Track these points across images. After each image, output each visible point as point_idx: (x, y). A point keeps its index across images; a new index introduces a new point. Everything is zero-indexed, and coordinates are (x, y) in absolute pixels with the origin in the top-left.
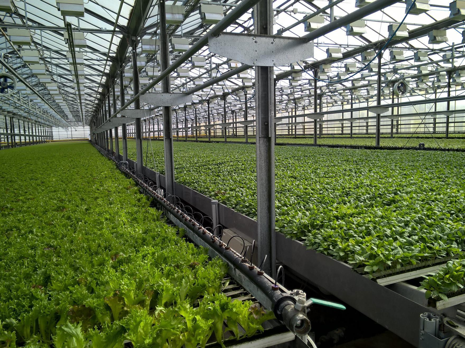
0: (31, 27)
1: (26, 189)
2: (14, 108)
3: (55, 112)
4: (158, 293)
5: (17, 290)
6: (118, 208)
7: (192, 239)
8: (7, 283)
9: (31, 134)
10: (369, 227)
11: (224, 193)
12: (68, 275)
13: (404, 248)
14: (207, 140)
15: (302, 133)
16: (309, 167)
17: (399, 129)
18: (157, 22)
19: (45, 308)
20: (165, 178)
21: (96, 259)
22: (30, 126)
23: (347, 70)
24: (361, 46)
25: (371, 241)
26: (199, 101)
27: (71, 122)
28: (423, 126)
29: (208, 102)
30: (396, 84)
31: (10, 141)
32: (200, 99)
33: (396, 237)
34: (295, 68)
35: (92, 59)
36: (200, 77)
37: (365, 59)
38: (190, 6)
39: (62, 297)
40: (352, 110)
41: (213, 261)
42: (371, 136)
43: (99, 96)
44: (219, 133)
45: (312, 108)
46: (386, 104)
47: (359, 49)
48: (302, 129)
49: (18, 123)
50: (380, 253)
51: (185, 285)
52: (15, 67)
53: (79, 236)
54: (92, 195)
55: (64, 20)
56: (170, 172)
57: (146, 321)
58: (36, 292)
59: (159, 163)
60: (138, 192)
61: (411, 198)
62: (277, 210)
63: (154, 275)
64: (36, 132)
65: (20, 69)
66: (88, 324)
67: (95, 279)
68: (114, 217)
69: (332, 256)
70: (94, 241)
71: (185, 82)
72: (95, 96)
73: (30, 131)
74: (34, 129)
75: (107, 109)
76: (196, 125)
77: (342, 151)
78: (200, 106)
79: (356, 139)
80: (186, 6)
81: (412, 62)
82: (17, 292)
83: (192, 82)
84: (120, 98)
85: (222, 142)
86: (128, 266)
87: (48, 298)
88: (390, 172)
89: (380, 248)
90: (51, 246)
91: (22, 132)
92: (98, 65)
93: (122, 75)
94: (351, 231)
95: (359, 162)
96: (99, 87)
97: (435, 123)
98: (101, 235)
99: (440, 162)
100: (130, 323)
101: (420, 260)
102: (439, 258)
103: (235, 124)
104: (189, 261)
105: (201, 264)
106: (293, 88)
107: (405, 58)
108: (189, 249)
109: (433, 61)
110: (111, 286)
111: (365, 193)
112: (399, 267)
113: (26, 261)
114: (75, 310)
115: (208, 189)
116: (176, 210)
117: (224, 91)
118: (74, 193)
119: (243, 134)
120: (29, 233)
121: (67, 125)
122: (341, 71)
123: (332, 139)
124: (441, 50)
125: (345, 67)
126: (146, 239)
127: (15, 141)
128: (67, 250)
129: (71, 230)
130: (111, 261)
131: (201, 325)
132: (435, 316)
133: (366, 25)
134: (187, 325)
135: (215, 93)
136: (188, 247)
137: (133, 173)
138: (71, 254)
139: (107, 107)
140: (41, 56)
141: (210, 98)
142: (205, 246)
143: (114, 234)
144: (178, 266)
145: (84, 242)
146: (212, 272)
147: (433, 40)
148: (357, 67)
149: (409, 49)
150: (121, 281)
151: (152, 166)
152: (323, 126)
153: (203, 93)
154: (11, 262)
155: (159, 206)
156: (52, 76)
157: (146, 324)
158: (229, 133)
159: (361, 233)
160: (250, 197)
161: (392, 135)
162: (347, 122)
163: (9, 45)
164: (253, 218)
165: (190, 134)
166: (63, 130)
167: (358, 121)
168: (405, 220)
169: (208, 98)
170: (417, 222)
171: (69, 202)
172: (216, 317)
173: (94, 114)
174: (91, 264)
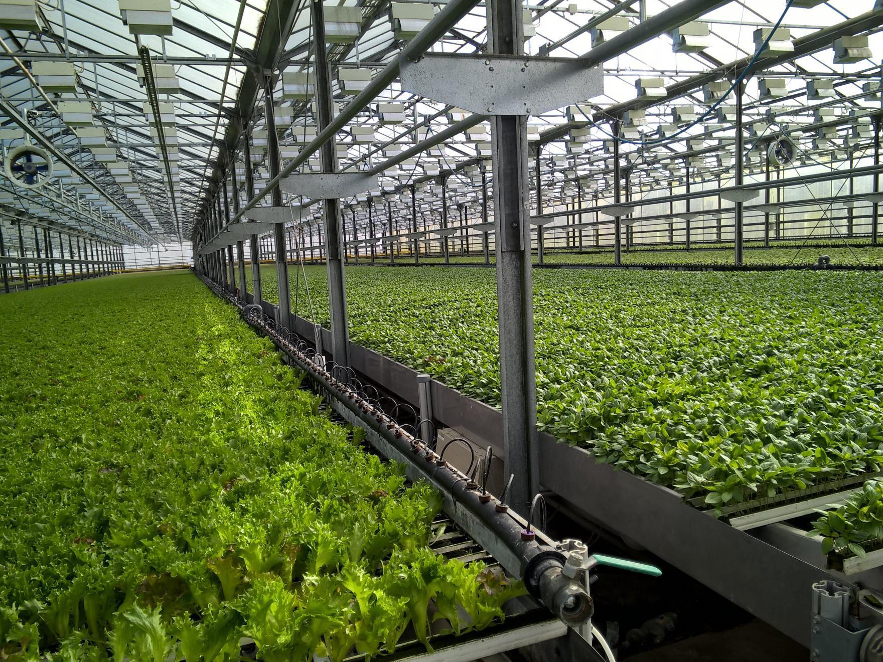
0: (76, 57)
1: (72, 360)
2: (51, 212)
3: (127, 216)
4: (309, 550)
5: (46, 547)
6: (240, 393)
7: (377, 447)
8: (28, 535)
9: (83, 258)
10: (715, 418)
11: (441, 361)
12: (141, 517)
13: (782, 458)
14: (413, 261)
15: (592, 243)
16: (605, 307)
17: (781, 232)
18: (308, 41)
19: (96, 580)
20: (330, 334)
21: (195, 487)
22: (82, 245)
23: (677, 119)
24: (702, 73)
25: (718, 445)
26: (396, 187)
27: (156, 234)
28: (827, 223)
29: (413, 189)
30: (774, 145)
31: (45, 274)
32: (397, 183)
33: (769, 437)
34: (576, 119)
35: (192, 115)
36: (394, 141)
37: (710, 96)
38: (371, 7)
39: (128, 558)
40: (688, 197)
41: (414, 487)
42: (727, 245)
43: (208, 184)
44: (435, 248)
45: (611, 195)
46: (754, 182)
47: (697, 78)
48: (593, 236)
49: (58, 239)
50: (735, 467)
51: (359, 534)
52: (49, 134)
53: (165, 446)
54: (193, 368)
55: (137, 42)
56: (341, 324)
57: (281, 602)
58: (81, 551)
59: (321, 307)
60: (278, 361)
61: (800, 362)
62: (541, 390)
63: (301, 515)
64: (92, 256)
65: (59, 137)
66: (176, 609)
67: (192, 524)
68: (231, 409)
69: (645, 475)
70: (192, 454)
71: (366, 152)
72: (199, 184)
73: (82, 254)
74: (89, 249)
75: (222, 208)
76: (391, 234)
77: (669, 277)
78: (397, 197)
79: (698, 253)
80: (364, 7)
81: (804, 100)
82: (45, 551)
83: (380, 152)
84: (246, 187)
85: (441, 264)
86: (254, 500)
87: (104, 561)
88: (761, 313)
89: (735, 459)
90: (113, 466)
91: (67, 256)
92: (204, 126)
93: (247, 143)
94: (681, 427)
95: (701, 295)
96: (206, 166)
97: (851, 218)
98: (207, 443)
99: (860, 292)
100: (250, 605)
101: (814, 480)
102: (852, 476)
103: (464, 231)
104: (369, 489)
105: (391, 494)
106: (573, 158)
107: (789, 92)
108: (370, 467)
109: (844, 96)
110: (222, 538)
111: (710, 355)
112: (772, 493)
113: (66, 494)
114: (152, 583)
115: (412, 354)
116: (348, 394)
117: (441, 167)
118: (160, 367)
119: (481, 249)
120: (74, 442)
121: (150, 240)
122: (666, 122)
123: (651, 254)
124: (860, 75)
125: (672, 114)
126: (290, 450)
127: (54, 273)
128: (141, 472)
129: (152, 434)
130: (223, 491)
131: (385, 608)
132: (841, 586)
133: (710, 32)
134: (359, 608)
135: (425, 173)
136: (368, 463)
137: (271, 326)
138: (148, 479)
139: (222, 205)
140: (97, 111)
141: (415, 181)
142: (401, 460)
143: (230, 441)
144: (347, 499)
145: (173, 457)
146: (410, 510)
147: (843, 57)
148: (697, 114)
149: (796, 74)
150: (239, 527)
151: (307, 314)
152: (634, 229)
153: (403, 172)
154: (37, 497)
155: (318, 386)
156: (118, 148)
157: (281, 607)
158: (454, 248)
159: (700, 430)
160: (490, 367)
161: (767, 243)
162: (679, 220)
163: (36, 94)
164: (494, 405)
165: (379, 250)
166: (144, 250)
167: (701, 218)
168: (787, 403)
169: (411, 182)
170: (809, 408)
171: (151, 382)
172: (414, 594)
173: (200, 218)
174: (184, 498)
